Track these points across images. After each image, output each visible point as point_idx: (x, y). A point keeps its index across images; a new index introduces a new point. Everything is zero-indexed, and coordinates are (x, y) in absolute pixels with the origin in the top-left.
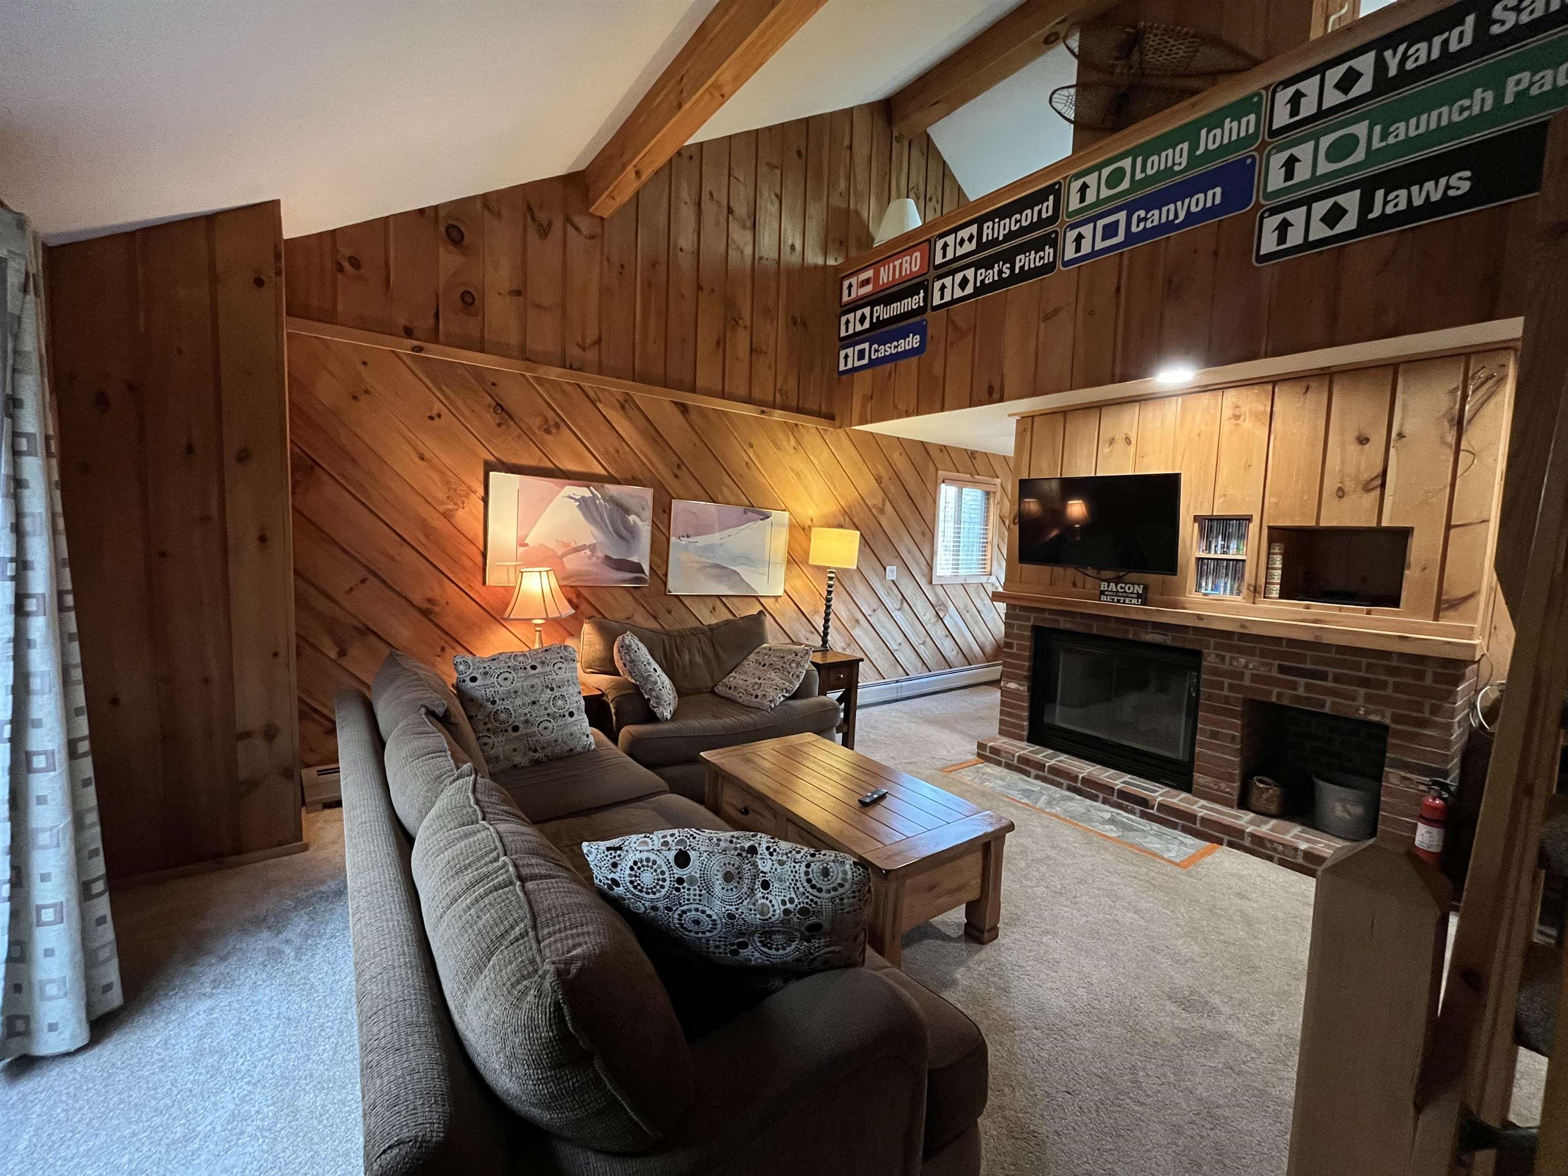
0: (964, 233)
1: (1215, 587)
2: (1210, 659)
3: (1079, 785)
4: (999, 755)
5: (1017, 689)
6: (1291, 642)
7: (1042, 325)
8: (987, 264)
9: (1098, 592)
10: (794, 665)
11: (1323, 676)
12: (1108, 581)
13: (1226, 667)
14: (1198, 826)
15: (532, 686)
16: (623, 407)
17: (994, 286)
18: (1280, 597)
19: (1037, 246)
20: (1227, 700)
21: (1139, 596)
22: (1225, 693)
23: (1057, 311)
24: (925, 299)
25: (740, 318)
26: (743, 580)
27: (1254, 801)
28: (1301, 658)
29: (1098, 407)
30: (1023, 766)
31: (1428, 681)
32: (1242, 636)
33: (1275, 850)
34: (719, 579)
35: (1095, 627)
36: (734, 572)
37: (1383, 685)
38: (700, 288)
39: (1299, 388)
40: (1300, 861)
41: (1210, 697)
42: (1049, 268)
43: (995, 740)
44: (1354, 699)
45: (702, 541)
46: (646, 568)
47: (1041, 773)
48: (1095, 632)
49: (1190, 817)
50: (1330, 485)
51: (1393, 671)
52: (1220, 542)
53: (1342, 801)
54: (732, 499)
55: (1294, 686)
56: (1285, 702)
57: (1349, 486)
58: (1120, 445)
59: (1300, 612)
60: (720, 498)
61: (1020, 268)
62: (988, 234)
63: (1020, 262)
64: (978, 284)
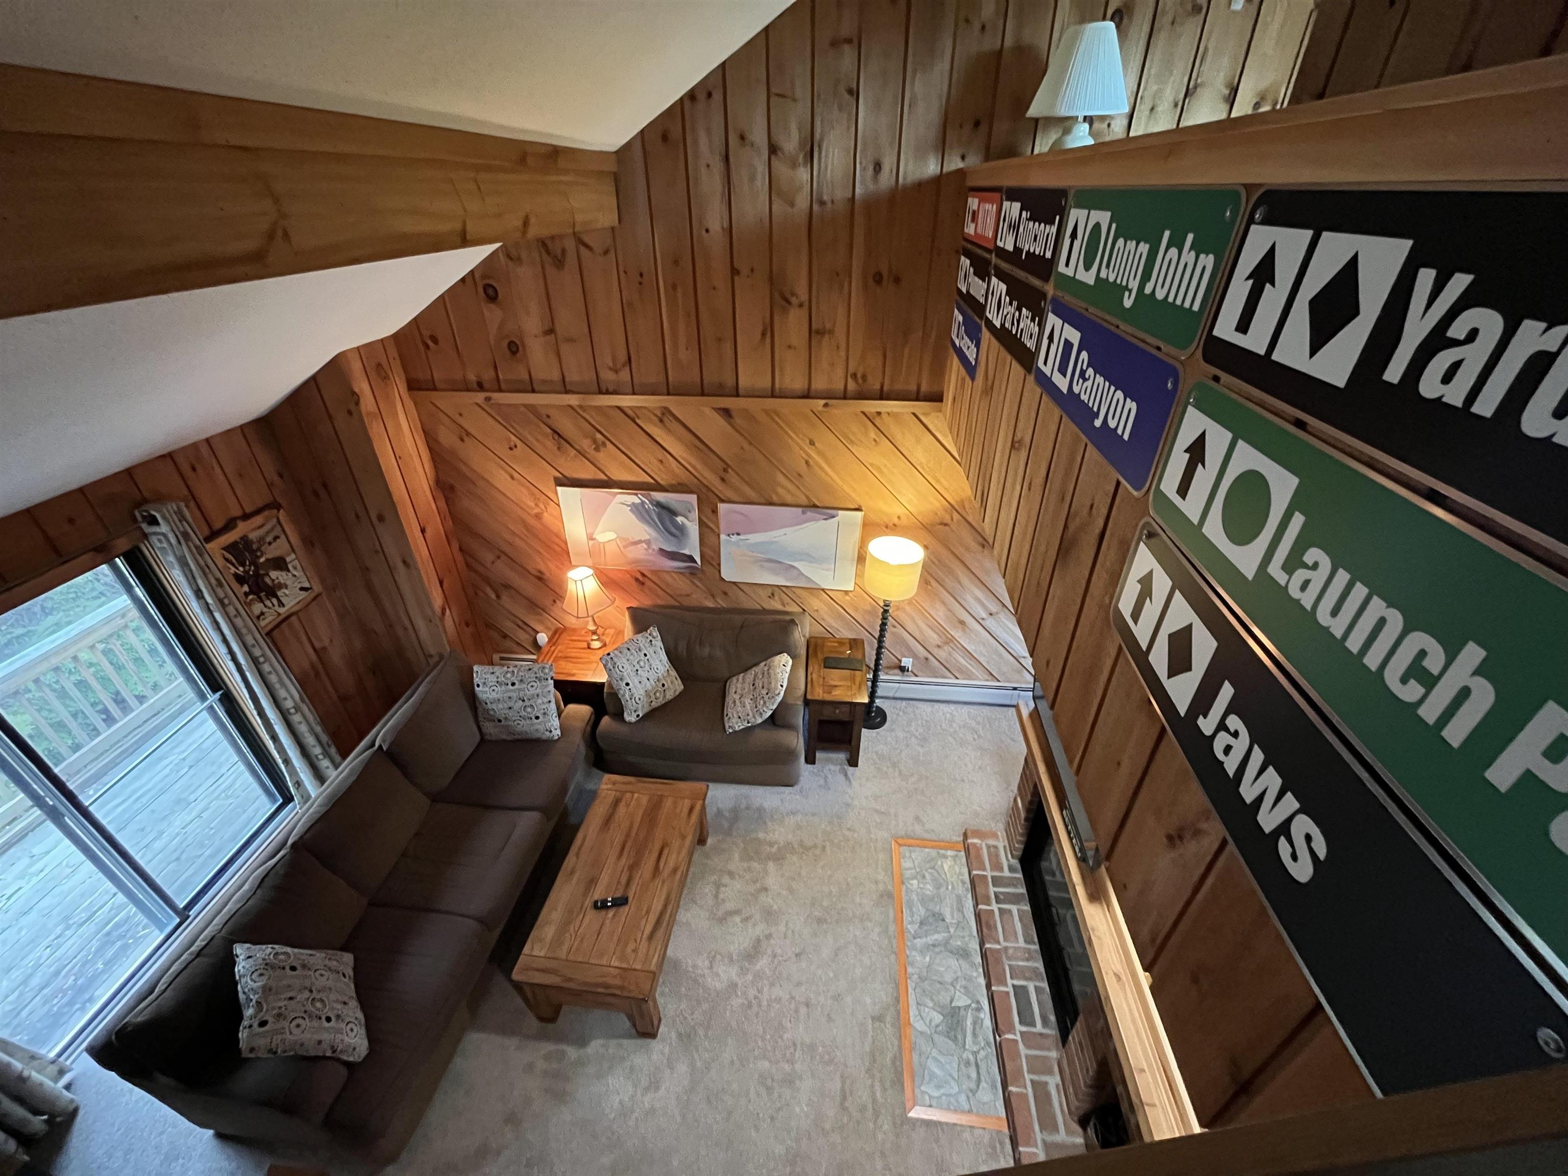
0: (1014, 211)
16: (661, 421)
24: (986, 294)
26: (804, 574)
34: (775, 571)
36: (793, 567)
38: (735, 272)
45: (754, 538)
46: (698, 559)
54: (790, 501)
60: (777, 500)
61: (1021, 331)
62: (1021, 235)
63: (1023, 318)
64: (1003, 320)
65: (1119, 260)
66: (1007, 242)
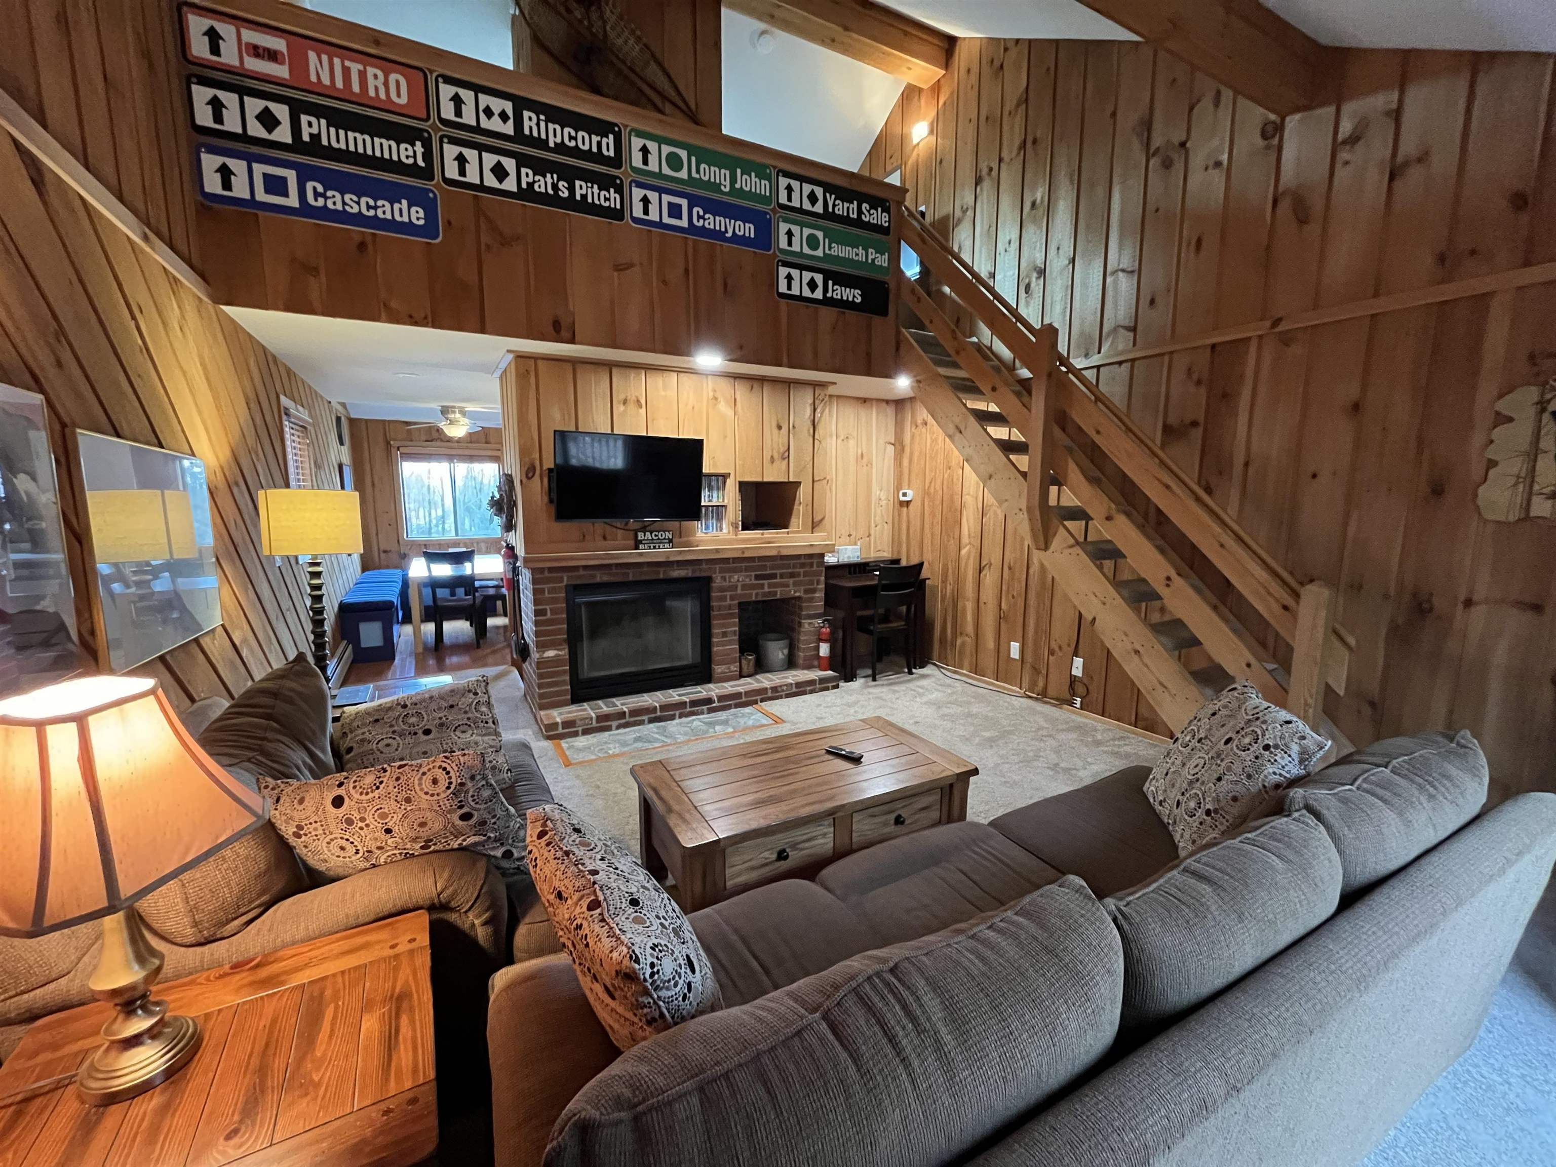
1: (707, 528)
2: (718, 582)
3: (659, 713)
4: (574, 726)
5: (557, 656)
7: (616, 274)
8: (541, 167)
9: (635, 542)
11: (774, 576)
12: (644, 531)
13: (726, 584)
14: (744, 699)
17: (543, 198)
18: (744, 529)
19: (605, 183)
20: (730, 607)
21: (670, 541)
22: (728, 602)
23: (630, 266)
24: (428, 156)
26: (186, 608)
27: (746, 670)
28: (764, 567)
29: (610, 366)
30: (603, 724)
31: (814, 568)
32: (735, 560)
35: (631, 575)
37: (799, 575)
39: (747, 384)
40: (794, 690)
41: (720, 608)
42: (617, 214)
43: (548, 717)
44: (788, 586)
46: (72, 624)
48: (631, 578)
49: (738, 695)
50: (767, 455)
51: (803, 565)
52: (708, 493)
53: (779, 649)
54: (135, 427)
55: (762, 586)
56: (760, 598)
57: (776, 456)
58: (631, 407)
60: (125, 428)
61: (582, 195)
62: (531, 128)
63: (581, 188)
64: (524, 186)
65: (708, 173)
66: (485, 123)
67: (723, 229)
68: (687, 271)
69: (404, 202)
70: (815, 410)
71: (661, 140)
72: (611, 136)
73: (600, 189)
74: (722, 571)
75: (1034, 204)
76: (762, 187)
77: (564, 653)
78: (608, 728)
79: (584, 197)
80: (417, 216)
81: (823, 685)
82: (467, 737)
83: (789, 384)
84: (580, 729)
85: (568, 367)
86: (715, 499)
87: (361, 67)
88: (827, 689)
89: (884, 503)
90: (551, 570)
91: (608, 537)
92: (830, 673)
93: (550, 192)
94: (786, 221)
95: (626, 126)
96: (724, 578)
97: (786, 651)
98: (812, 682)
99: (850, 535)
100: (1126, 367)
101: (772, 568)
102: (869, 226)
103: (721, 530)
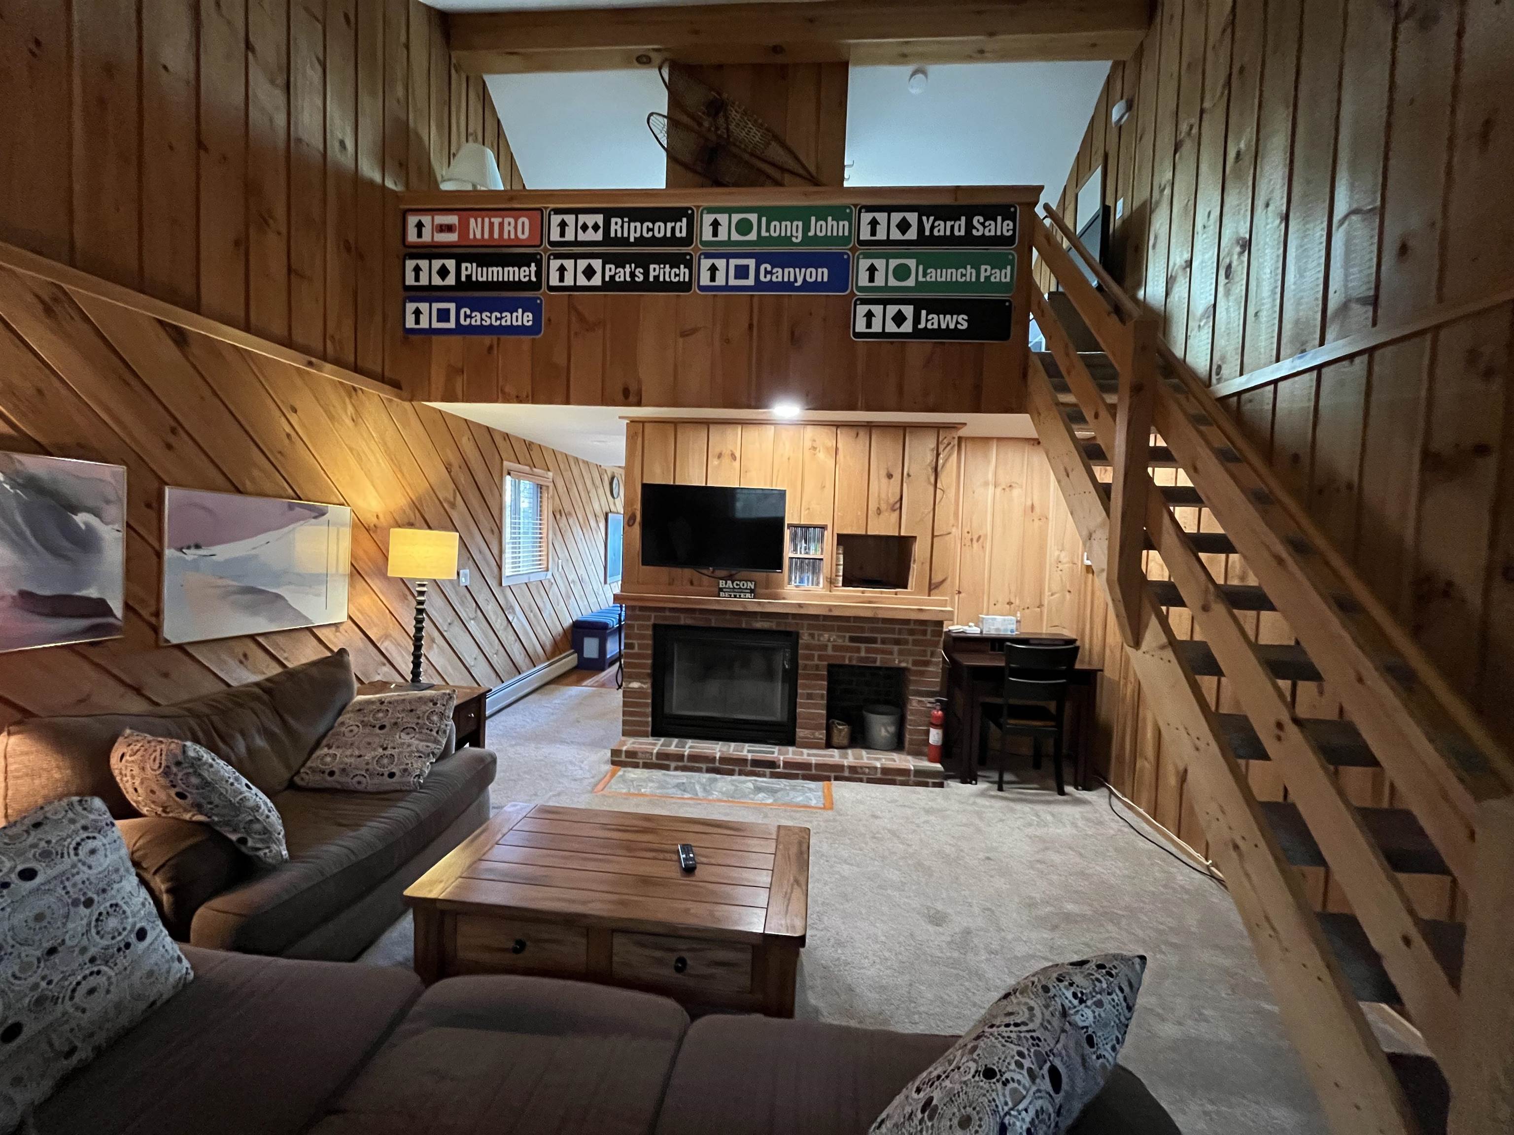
0: (590, 219)
1: (801, 581)
2: (805, 638)
3: (717, 764)
4: (636, 758)
5: (639, 688)
6: (857, 619)
7: (681, 340)
8: (619, 261)
9: (717, 590)
10: (435, 718)
11: (873, 641)
12: (725, 579)
13: (816, 642)
14: (814, 772)
15: (39, 917)
16: (48, 311)
17: (624, 286)
18: (844, 585)
19: (674, 261)
20: (817, 667)
21: (752, 591)
22: (816, 662)
23: (694, 331)
24: (538, 274)
25: (272, 217)
26: (291, 606)
27: (836, 740)
28: (862, 629)
29: (707, 423)
30: (663, 762)
31: (929, 637)
32: (826, 617)
33: (864, 773)
34: (253, 609)
35: (713, 621)
36: (278, 597)
37: (906, 642)
38: (200, 145)
39: (853, 432)
40: (879, 775)
41: (805, 667)
42: (687, 287)
43: (624, 744)
44: (891, 653)
45: (223, 552)
46: (117, 607)
47: (680, 764)
48: (713, 625)
49: (806, 766)
50: (873, 506)
51: (912, 632)
52: (804, 545)
53: (884, 725)
54: (268, 487)
55: (858, 650)
56: (854, 663)
57: (883, 506)
58: (726, 460)
59: (859, 597)
60: (249, 485)
61: (654, 277)
62: (616, 231)
63: (655, 270)
64: (607, 279)
65: (778, 229)
66: (582, 237)
67: (792, 279)
68: (751, 326)
69: (520, 311)
70: (938, 455)
71: (730, 211)
72: (684, 220)
73: (671, 268)
74: (810, 627)
75: (1238, 154)
76: (842, 228)
77: (647, 686)
78: (666, 768)
79: (656, 278)
80: (526, 319)
81: (921, 779)
82: (405, 738)
83: (904, 428)
84: (641, 761)
85: (670, 429)
86: (812, 551)
87: (500, 220)
88: (926, 785)
89: (1066, 567)
90: (642, 609)
91: (695, 582)
92: (938, 766)
93: (628, 279)
94: (867, 256)
95: (698, 207)
96: (812, 636)
97: (892, 729)
98: (905, 772)
99: (1010, 603)
100: (1360, 363)
101: (873, 630)
102: (984, 240)
103: (818, 584)
